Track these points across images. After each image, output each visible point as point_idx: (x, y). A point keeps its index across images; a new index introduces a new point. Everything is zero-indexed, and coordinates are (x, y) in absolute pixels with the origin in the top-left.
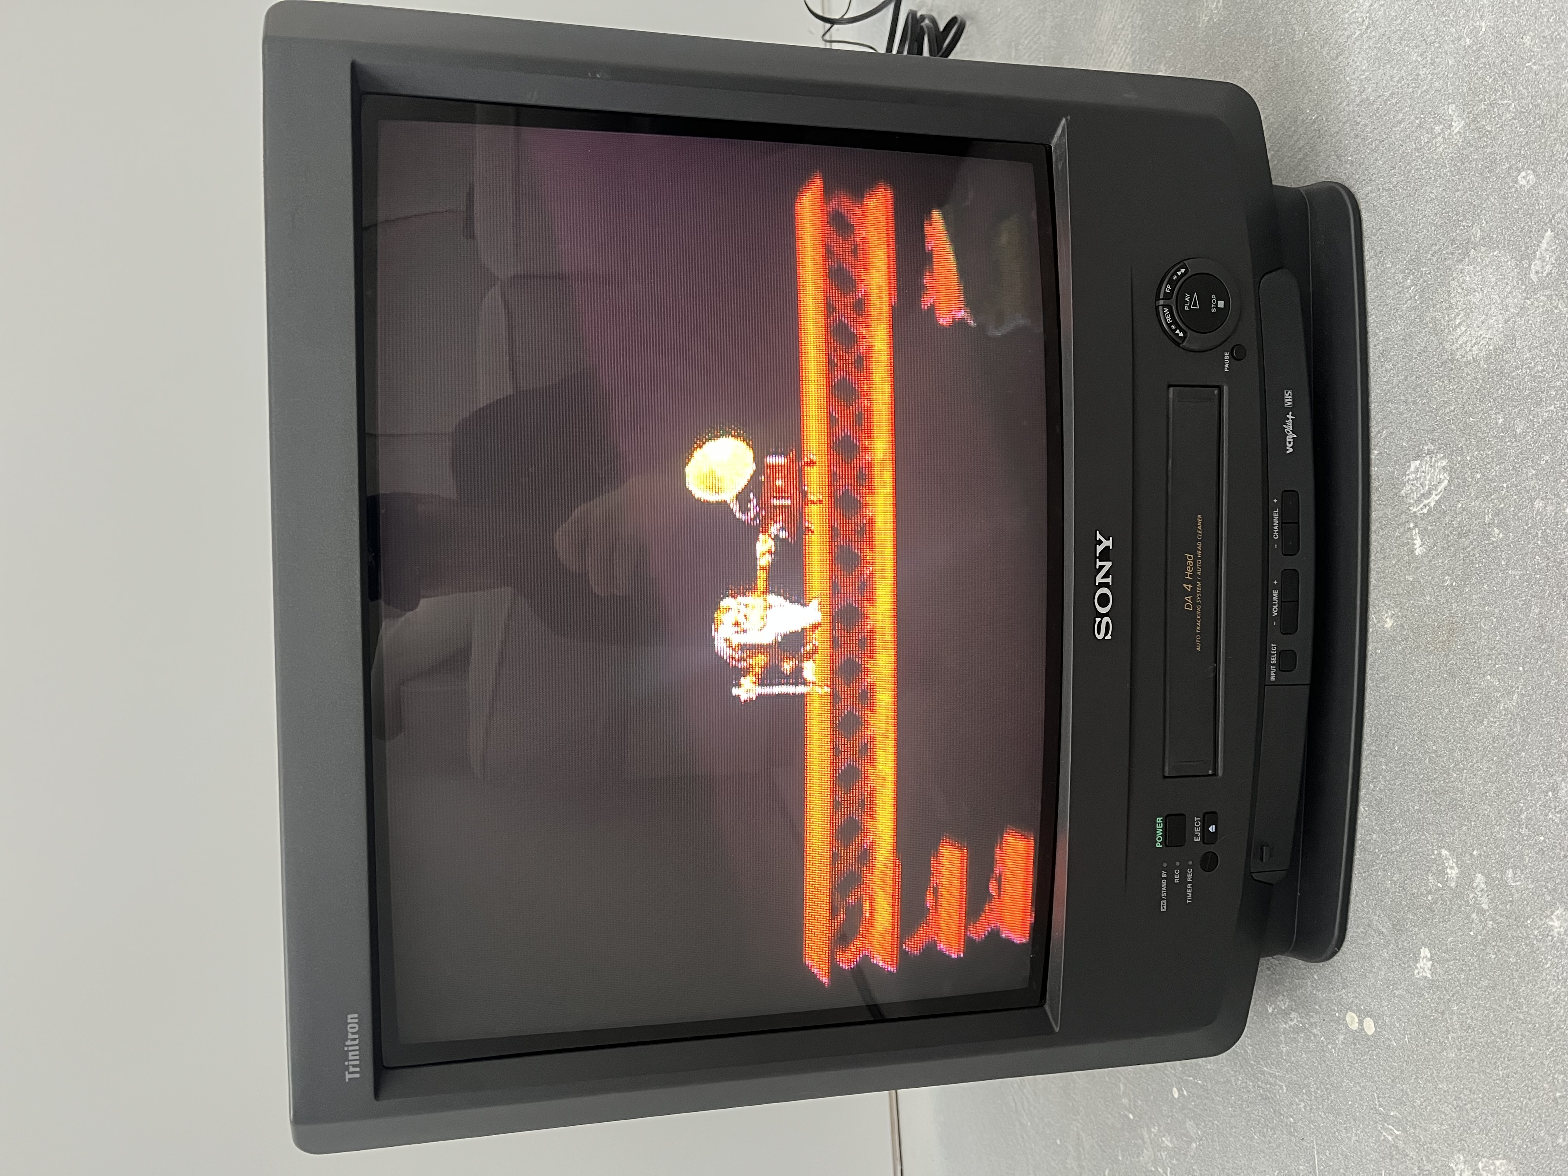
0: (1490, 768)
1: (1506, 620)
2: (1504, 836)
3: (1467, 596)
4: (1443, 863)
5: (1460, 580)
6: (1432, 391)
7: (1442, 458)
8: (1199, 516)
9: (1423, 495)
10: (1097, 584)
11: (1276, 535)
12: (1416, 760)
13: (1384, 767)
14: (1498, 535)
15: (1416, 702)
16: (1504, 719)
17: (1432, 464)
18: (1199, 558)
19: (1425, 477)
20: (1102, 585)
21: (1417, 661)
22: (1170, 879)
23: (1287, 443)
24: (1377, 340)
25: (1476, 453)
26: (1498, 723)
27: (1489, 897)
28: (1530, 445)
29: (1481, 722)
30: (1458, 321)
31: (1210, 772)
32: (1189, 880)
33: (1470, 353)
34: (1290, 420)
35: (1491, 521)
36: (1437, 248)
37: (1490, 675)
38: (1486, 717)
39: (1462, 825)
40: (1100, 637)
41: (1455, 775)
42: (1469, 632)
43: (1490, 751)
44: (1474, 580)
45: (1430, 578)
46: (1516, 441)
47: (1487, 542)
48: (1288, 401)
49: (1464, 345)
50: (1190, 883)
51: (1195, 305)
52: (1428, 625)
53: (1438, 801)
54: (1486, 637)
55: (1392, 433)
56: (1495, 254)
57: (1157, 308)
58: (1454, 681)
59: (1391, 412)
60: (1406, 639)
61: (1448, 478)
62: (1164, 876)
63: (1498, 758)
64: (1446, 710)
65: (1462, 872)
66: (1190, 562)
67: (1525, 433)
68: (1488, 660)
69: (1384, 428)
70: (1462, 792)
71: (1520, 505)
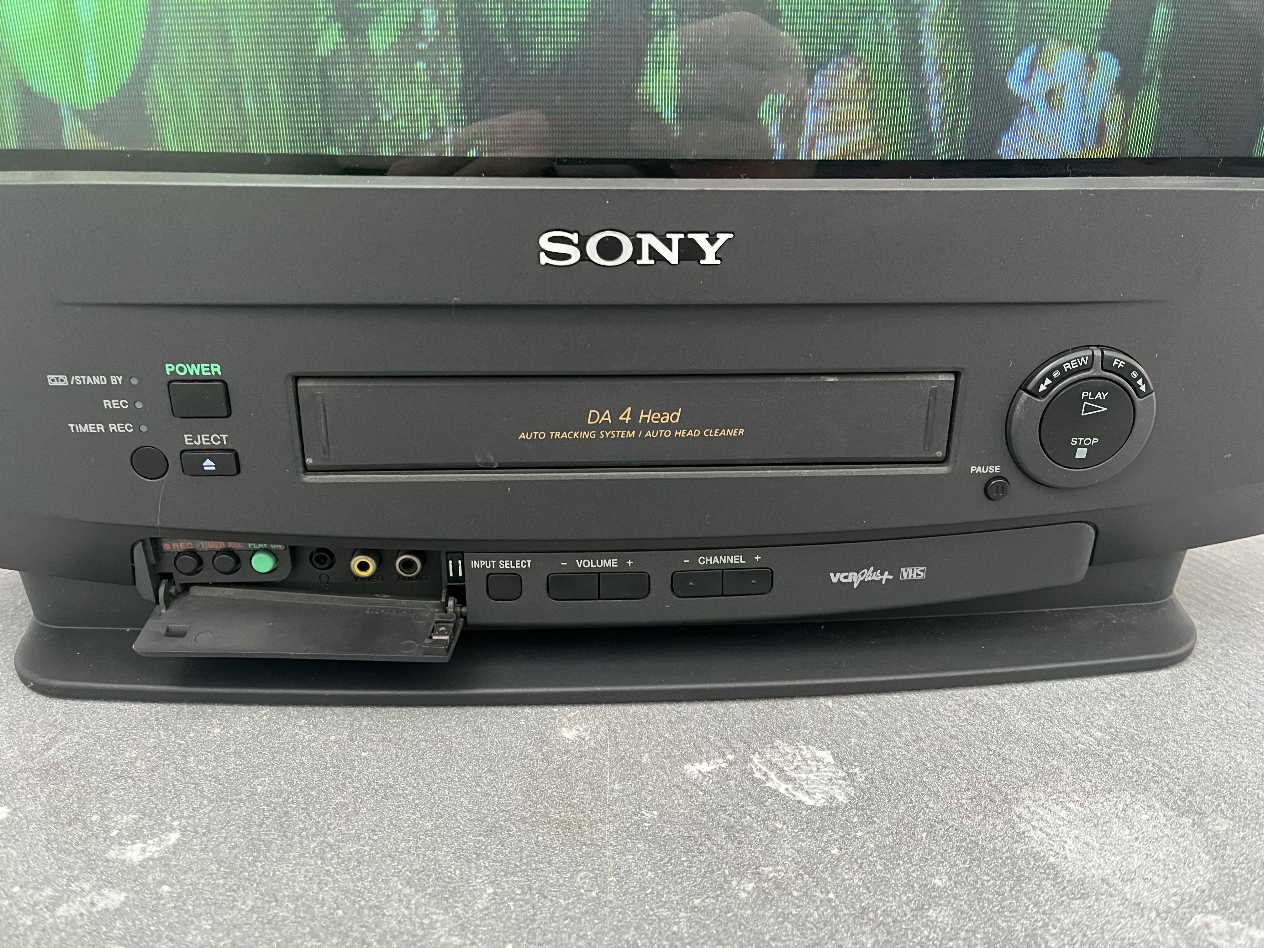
0: (323, 905)
1: (595, 914)
2: (190, 938)
3: (629, 845)
4: (153, 835)
5: (654, 834)
6: (948, 774)
7: (847, 794)
8: (742, 431)
9: (782, 770)
10: (639, 236)
11: (704, 560)
12: (344, 785)
13: (332, 738)
14: (744, 890)
15: (442, 779)
16: (413, 923)
17: (834, 781)
18: (673, 433)
19: (811, 772)
20: (637, 244)
21: (511, 777)
22: (110, 391)
23: (846, 574)
24: (995, 698)
25: (872, 846)
26: (406, 912)
27: (78, 918)
28: (914, 936)
29: (408, 883)
30: (1072, 806)
31: (309, 461)
32: (112, 427)
33: (1030, 828)
34: (880, 577)
35: (764, 877)
36: (1167, 769)
37: (495, 893)
38: (417, 891)
39: (220, 863)
40: (544, 242)
41: (312, 846)
42: (568, 854)
43: (355, 902)
44: (657, 855)
45: (651, 789)
46: (912, 910)
47: (727, 872)
48: (911, 573)
49: (1038, 817)
50: (107, 428)
51: (1088, 409)
52: (572, 788)
53: (268, 822)
54: (561, 881)
55: (865, 723)
56: (1203, 855)
57: (1087, 347)
58: (480, 835)
59: (896, 720)
60: (546, 758)
61: (818, 805)
62: (114, 380)
63: (342, 918)
64: (429, 825)
65: (132, 868)
66: (668, 418)
67: (930, 924)
68: (521, 888)
69: (870, 713)
70: (281, 859)
71: (803, 925)
